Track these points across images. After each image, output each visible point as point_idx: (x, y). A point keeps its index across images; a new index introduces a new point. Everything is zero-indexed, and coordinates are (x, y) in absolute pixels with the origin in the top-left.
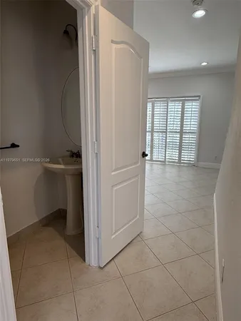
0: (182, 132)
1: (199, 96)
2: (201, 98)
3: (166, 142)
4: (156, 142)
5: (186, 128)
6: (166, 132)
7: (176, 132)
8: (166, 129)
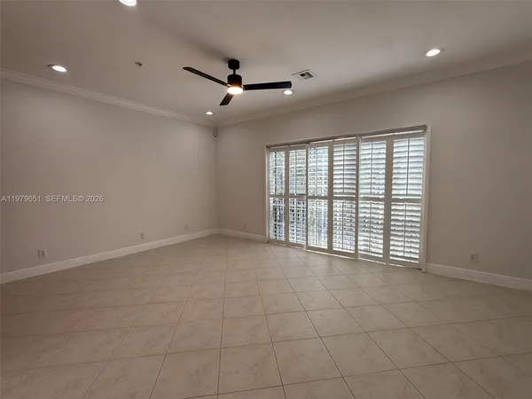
0: (389, 200)
1: (424, 128)
2: (429, 130)
3: (357, 218)
4: (337, 217)
5: (398, 191)
6: (357, 199)
7: (378, 199)
8: (357, 194)
